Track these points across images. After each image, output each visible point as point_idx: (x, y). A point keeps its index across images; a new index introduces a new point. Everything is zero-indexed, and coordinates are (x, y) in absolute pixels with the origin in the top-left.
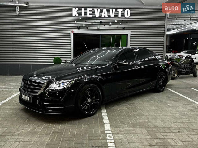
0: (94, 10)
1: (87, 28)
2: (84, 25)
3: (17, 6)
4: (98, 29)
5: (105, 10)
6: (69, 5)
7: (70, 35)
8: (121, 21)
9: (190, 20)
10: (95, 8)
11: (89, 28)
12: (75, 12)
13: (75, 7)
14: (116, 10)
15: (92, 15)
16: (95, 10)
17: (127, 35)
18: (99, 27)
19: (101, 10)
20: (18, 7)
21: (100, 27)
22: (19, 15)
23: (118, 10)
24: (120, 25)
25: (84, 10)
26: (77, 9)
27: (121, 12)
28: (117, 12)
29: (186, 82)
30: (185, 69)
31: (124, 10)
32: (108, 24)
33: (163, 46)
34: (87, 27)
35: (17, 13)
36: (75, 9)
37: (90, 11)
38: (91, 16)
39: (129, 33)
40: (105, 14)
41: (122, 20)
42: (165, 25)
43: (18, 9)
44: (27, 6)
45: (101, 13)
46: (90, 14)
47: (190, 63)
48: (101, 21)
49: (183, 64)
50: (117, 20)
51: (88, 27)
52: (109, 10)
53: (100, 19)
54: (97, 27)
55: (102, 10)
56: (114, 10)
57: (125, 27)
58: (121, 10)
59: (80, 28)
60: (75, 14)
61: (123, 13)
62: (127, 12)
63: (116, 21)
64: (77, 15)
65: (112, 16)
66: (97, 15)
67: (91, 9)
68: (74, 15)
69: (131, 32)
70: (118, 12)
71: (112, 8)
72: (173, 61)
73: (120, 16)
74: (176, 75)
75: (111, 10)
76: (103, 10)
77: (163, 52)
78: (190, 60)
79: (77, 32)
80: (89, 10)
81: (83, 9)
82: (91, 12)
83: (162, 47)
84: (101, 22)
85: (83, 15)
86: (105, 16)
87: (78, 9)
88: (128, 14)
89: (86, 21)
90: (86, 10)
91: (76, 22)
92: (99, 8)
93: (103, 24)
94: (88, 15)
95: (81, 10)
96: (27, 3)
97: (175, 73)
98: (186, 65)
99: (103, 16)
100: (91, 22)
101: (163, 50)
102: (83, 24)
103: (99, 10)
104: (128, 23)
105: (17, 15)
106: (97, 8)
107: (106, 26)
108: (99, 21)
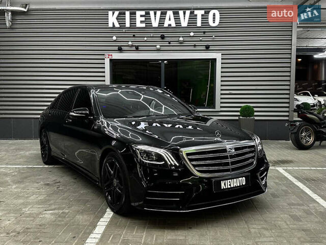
0: (149, 14)
1: (137, 49)
2: (130, 43)
3: (8, 11)
4: (158, 50)
5: (170, 13)
6: (102, 7)
7: (104, 63)
8: (201, 34)
10: (152, 10)
11: (140, 48)
12: (112, 19)
13: (114, 10)
14: (192, 13)
15: (146, 24)
16: (152, 13)
17: (215, 59)
18: (158, 47)
19: (162, 13)
20: (10, 14)
21: (161, 46)
22: (11, 28)
23: (196, 12)
24: (201, 41)
25: (131, 14)
26: (117, 13)
27: (202, 15)
28: (193, 17)
31: (207, 13)
32: (176, 39)
34: (135, 46)
35: (8, 24)
36: (113, 14)
37: (141, 16)
38: (143, 25)
39: (217, 56)
40: (170, 21)
41: (204, 32)
42: (291, 40)
43: (8, 17)
44: (26, 10)
45: (162, 19)
46: (142, 22)
48: (163, 34)
50: (193, 32)
51: (138, 46)
52: (178, 13)
53: (162, 30)
54: (156, 46)
55: (164, 14)
56: (188, 12)
57: (209, 46)
58: (203, 12)
59: (124, 48)
60: (113, 24)
61: (205, 17)
62: (214, 15)
63: (192, 34)
64: (117, 25)
65: (184, 23)
66: (155, 24)
67: (143, 13)
68: (111, 25)
69: (222, 54)
70: (196, 15)
71: (184, 10)
72: (304, 112)
73: (199, 24)
75: (181, 13)
79: (117, 56)
80: (139, 13)
81: (128, 13)
82: (143, 19)
85: (128, 25)
86: (170, 25)
87: (120, 14)
88: (214, 19)
89: (134, 36)
90: (133, 14)
91: (114, 38)
92: (159, 10)
93: (166, 39)
94: (139, 25)
95: (125, 14)
96: (27, 5)
99: (166, 25)
100: (144, 37)
102: (128, 41)
103: (159, 13)
104: (215, 36)
105: (7, 28)
106: (155, 10)
107: (172, 44)
108: (159, 35)
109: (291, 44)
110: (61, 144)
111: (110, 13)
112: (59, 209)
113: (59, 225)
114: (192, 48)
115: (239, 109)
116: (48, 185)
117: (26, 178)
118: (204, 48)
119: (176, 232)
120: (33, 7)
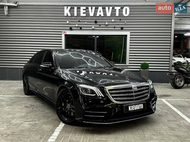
0: (88, 8)
1: (81, 28)
2: (77, 25)
3: (6, 5)
4: (93, 30)
5: (100, 8)
6: (61, 4)
7: (61, 37)
10: (90, 6)
11: (83, 28)
12: (67, 11)
13: (67, 6)
14: (113, 8)
15: (86, 14)
16: (90, 8)
17: (126, 36)
19: (96, 8)
20: (7, 7)
21: (95, 27)
22: (7, 15)
23: (116, 8)
24: (118, 24)
26: (69, 8)
27: (119, 10)
28: (114, 10)
31: (122, 8)
32: (104, 23)
33: (170, 48)
35: (6, 13)
36: (67, 8)
37: (84, 10)
39: (128, 33)
40: (100, 12)
41: (120, 20)
42: (171, 25)
43: (6, 9)
44: (16, 5)
45: (96, 12)
46: (84, 13)
48: (96, 20)
50: (114, 19)
52: (105, 8)
53: (95, 18)
54: (92, 27)
56: (111, 8)
57: (123, 27)
58: (119, 8)
59: (73, 28)
60: (67, 14)
61: (121, 11)
62: (126, 9)
63: (113, 21)
64: (69, 15)
65: (109, 14)
66: (92, 14)
67: (85, 8)
68: (65, 15)
69: (131, 33)
70: (116, 10)
71: (109, 6)
72: (178, 67)
73: (117, 15)
74: (182, 83)
75: (107, 8)
76: (98, 8)
77: (169, 56)
79: (69, 33)
80: (82, 8)
81: (76, 8)
83: (169, 50)
85: (76, 15)
86: (100, 15)
87: (71, 8)
88: (126, 12)
89: (79, 21)
90: (79, 8)
91: (68, 22)
92: (94, 6)
93: (98, 23)
94: (82, 15)
95: (74, 8)
96: (17, 2)
97: (181, 81)
99: (98, 15)
100: (85, 22)
103: (94, 8)
104: (127, 22)
105: (5, 16)
106: (92, 6)
107: (101, 26)
108: (94, 21)
109: (171, 27)
110: (35, 83)
111: (65, 8)
112: (32, 121)
113: (32, 131)
114: (113, 29)
115: (140, 65)
116: (27, 107)
117: (14, 103)
118: (120, 29)
119: (101, 135)
120: (20, 3)
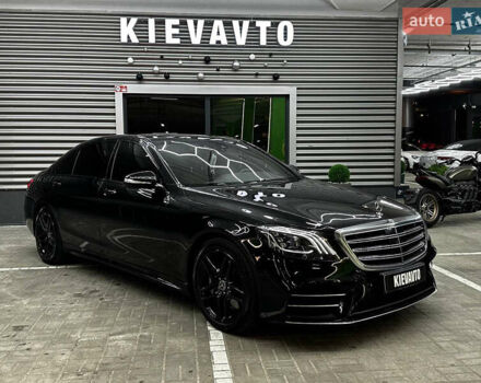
0: (186, 23)
1: (167, 77)
2: (156, 69)
4: (200, 80)
5: (218, 24)
7: (114, 100)
8: (266, 57)
9: (470, 52)
10: (191, 17)
11: (172, 77)
12: (127, 30)
13: (129, 16)
14: (252, 24)
15: (182, 39)
16: (190, 23)
17: (287, 96)
18: (201, 75)
19: (206, 24)
21: (205, 74)
23: (258, 23)
24: (266, 67)
25: (156, 22)
26: (134, 21)
27: (268, 29)
28: (254, 30)
29: (466, 234)
30: (462, 196)
31: (275, 25)
32: (228, 64)
33: (394, 128)
34: (165, 73)
36: (128, 22)
37: (174, 27)
38: (177, 41)
39: (291, 90)
40: (218, 35)
41: (271, 55)
42: (396, 68)
45: (207, 32)
46: (174, 36)
47: (474, 179)
48: (208, 55)
49: (455, 180)
50: (255, 54)
51: (169, 74)
52: (231, 24)
53: (207, 50)
54: (197, 74)
55: (208, 25)
56: (246, 24)
57: (279, 75)
58: (268, 24)
59: (145, 76)
60: (128, 37)
61: (272, 31)
62: (286, 28)
63: (252, 57)
64: (135, 40)
65: (241, 40)
66: (196, 39)
67: (177, 22)
68: (124, 40)
69: (298, 89)
70: (259, 28)
71: (241, 19)
72: (425, 174)
73: (263, 42)
74: (435, 214)
75: (236, 23)
76: (212, 24)
78: (475, 168)
79: (135, 88)
80: (169, 22)
81: (151, 22)
82: (177, 31)
84: (207, 60)
85: (152, 39)
86: (219, 42)
87: (139, 22)
88: (286, 35)
89: (162, 58)
90: (160, 23)
91: (130, 60)
92: (201, 18)
93: (213, 64)
94: (169, 40)
95: (147, 22)
97: (432, 209)
98: (464, 186)
99: (212, 42)
100: (179, 60)
101: (393, 141)
102: (154, 66)
103: (201, 23)
104: (288, 61)
106: (196, 18)
107: (222, 71)
108: (202, 57)
109: (396, 75)
111: (123, 20)
114: (252, 78)
115: (327, 171)
116: (80, 295)
118: (270, 78)
